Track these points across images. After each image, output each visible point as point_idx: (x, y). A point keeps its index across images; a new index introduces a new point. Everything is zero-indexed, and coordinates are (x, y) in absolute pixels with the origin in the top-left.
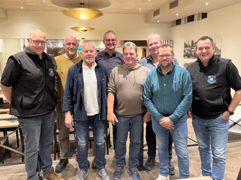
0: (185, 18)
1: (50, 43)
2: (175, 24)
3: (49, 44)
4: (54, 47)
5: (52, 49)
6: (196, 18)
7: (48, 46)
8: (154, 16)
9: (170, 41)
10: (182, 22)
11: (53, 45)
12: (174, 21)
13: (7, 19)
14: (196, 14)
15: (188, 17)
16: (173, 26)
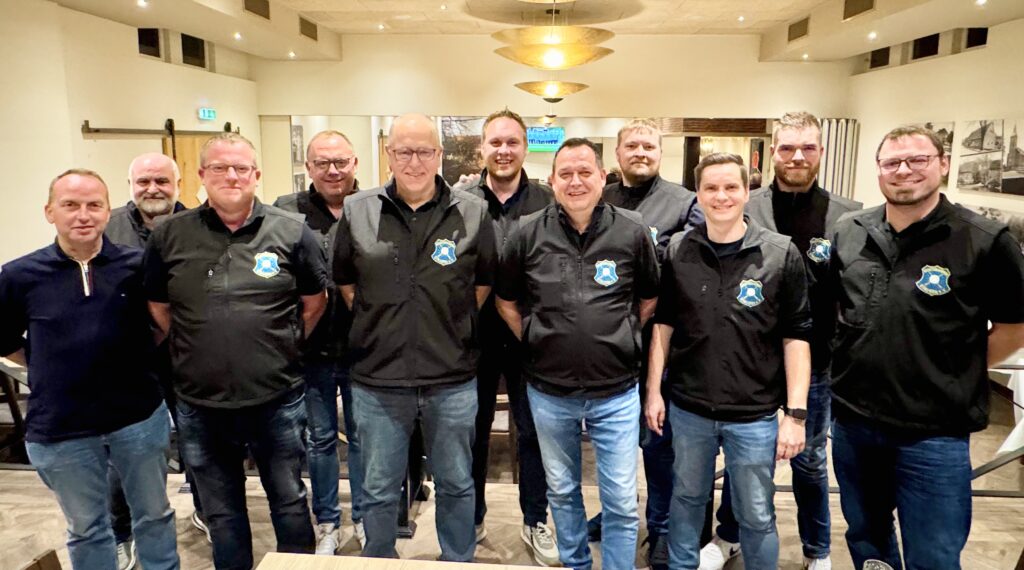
0: (905, 45)
1: (454, 123)
2: (869, 64)
3: (450, 126)
4: (465, 134)
5: (459, 139)
6: (944, 45)
7: (447, 132)
8: (790, 39)
9: (847, 121)
10: (894, 57)
11: (461, 128)
12: (865, 54)
13: (341, 60)
14: (946, 33)
15: (916, 41)
16: (858, 71)
